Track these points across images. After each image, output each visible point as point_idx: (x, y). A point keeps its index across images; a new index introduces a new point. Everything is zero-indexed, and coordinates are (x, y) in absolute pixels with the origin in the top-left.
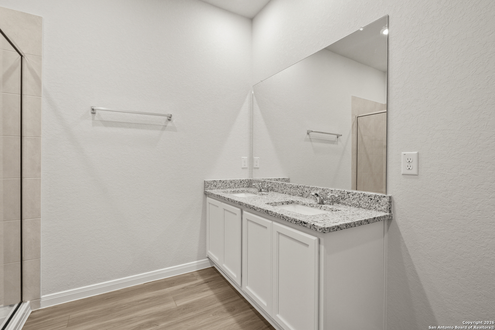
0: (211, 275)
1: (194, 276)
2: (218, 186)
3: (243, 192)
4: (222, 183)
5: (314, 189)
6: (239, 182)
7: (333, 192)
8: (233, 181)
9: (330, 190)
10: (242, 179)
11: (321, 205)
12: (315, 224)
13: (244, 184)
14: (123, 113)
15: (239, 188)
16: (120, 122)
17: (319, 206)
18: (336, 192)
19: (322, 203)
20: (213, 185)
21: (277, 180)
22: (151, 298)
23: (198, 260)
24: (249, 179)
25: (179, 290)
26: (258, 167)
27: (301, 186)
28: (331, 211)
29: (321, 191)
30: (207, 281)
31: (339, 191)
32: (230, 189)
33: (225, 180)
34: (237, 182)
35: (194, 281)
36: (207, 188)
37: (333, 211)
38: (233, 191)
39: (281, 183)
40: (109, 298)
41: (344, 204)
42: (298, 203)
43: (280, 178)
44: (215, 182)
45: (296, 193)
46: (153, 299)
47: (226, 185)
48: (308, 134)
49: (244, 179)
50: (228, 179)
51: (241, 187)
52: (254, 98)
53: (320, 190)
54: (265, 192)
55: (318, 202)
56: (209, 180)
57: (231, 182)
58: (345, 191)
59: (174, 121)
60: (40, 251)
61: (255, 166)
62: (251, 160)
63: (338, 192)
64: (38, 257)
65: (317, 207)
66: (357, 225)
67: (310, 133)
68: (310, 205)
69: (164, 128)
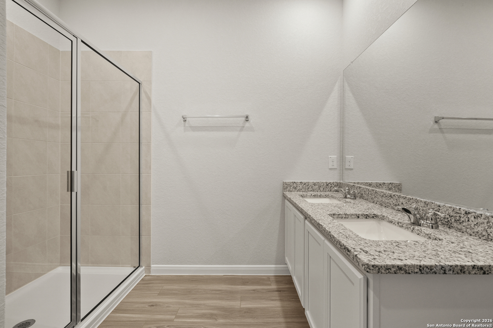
0: (287, 284)
1: (270, 281)
2: (299, 188)
3: (326, 196)
4: (303, 185)
5: (412, 201)
6: (325, 185)
7: (442, 208)
8: (316, 184)
9: (436, 204)
10: (328, 181)
11: (413, 227)
12: (358, 256)
13: (331, 187)
14: (206, 118)
15: (324, 192)
16: (204, 127)
17: (410, 228)
18: (445, 210)
19: (417, 223)
20: (292, 187)
21: (380, 184)
22: (223, 291)
23: (276, 264)
24: (339, 181)
25: (250, 290)
26: (352, 167)
27: (396, 196)
28: (428, 238)
29: (423, 204)
30: (279, 290)
31: (450, 207)
32: (313, 192)
33: (307, 181)
34: (322, 184)
35: (267, 286)
36: (286, 190)
37: (430, 238)
38: (314, 194)
39: (371, 188)
40: (193, 280)
41: (460, 230)
42: (383, 218)
43: (385, 182)
44: (295, 184)
45: (389, 205)
46: (224, 293)
47: (307, 187)
48: (436, 122)
49: (332, 181)
50: (311, 181)
51: (327, 190)
52: (346, 84)
53: (421, 203)
54: (351, 199)
55: (412, 221)
56: (288, 181)
57: (315, 184)
58: (462, 208)
59: (251, 121)
60: (150, 231)
61: (347, 167)
62: (342, 159)
63: (449, 209)
64: (149, 235)
65: (407, 228)
66: (451, 272)
67: (440, 121)
68: (398, 223)
69: (242, 128)
